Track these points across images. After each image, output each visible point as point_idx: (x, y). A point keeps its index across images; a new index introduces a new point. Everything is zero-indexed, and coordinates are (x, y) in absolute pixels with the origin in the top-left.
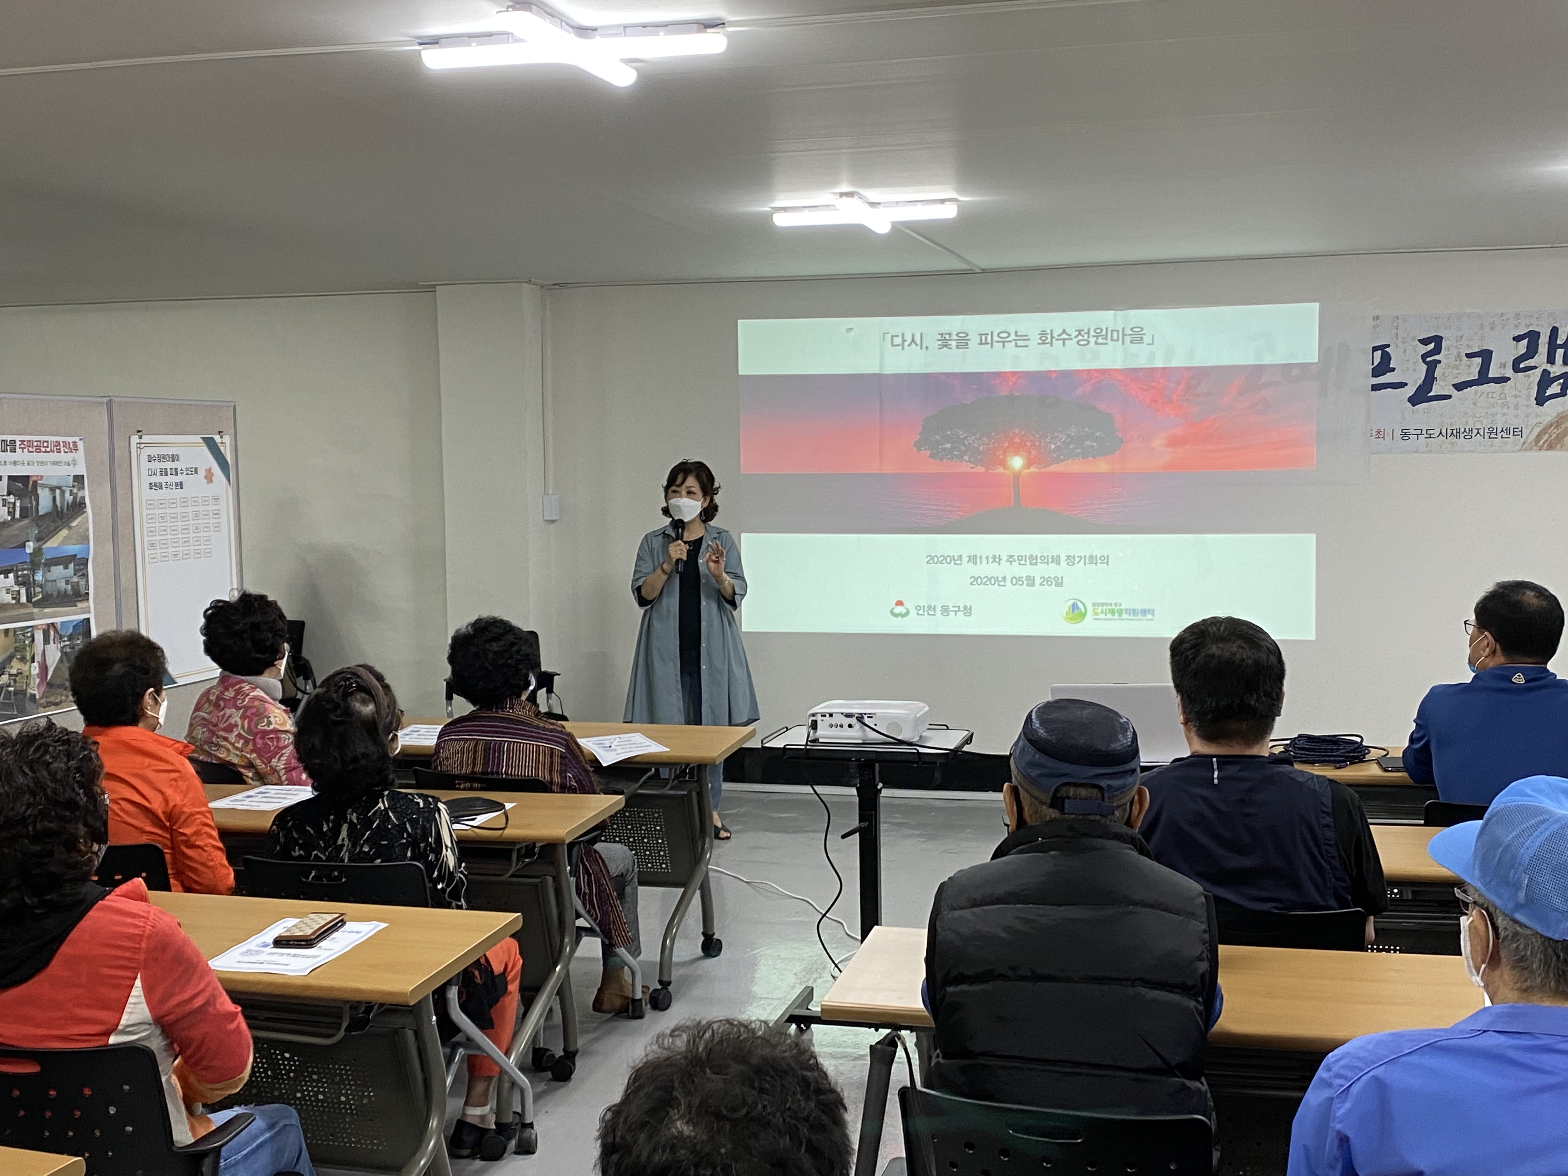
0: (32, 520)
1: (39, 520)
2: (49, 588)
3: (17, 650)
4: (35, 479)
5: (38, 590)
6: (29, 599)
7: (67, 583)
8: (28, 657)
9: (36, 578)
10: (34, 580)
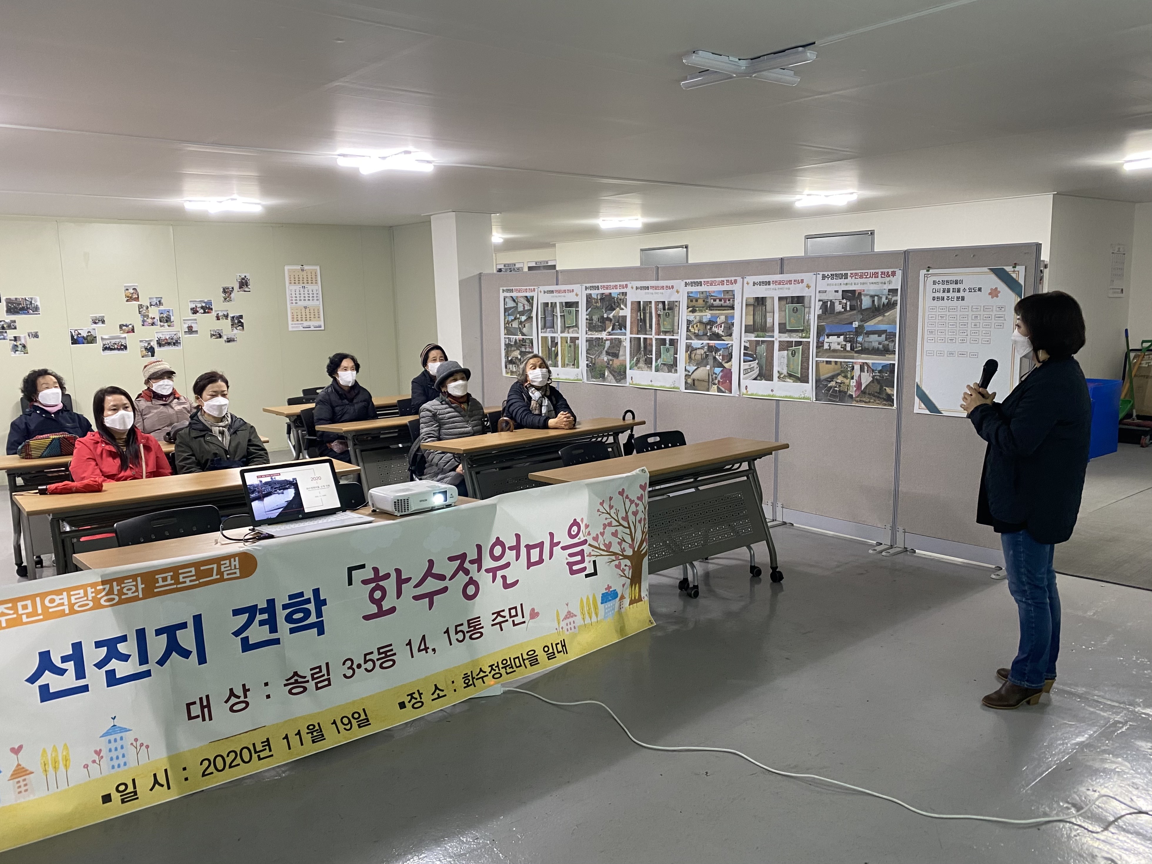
0: (859, 312)
1: (862, 311)
2: (866, 345)
3: (842, 372)
4: (858, 291)
5: (858, 345)
6: (852, 349)
7: (880, 344)
8: (849, 376)
9: (858, 339)
10: (856, 340)
